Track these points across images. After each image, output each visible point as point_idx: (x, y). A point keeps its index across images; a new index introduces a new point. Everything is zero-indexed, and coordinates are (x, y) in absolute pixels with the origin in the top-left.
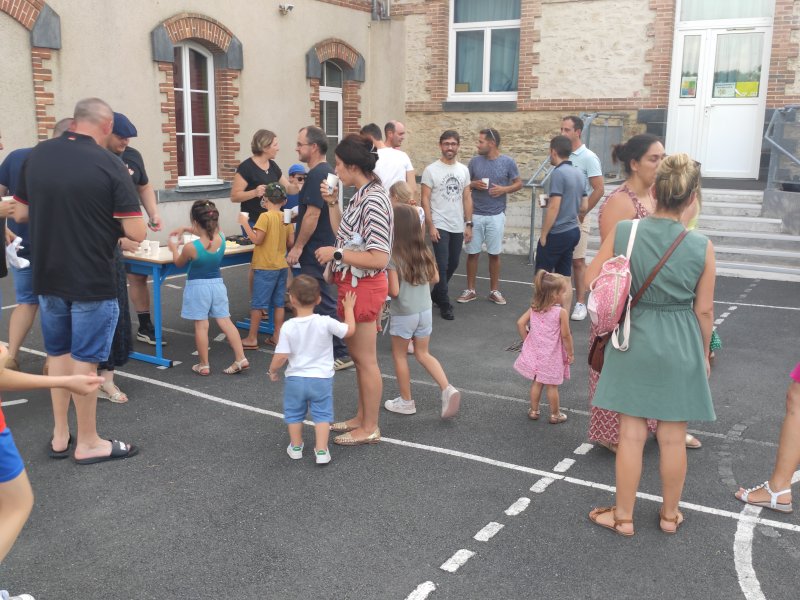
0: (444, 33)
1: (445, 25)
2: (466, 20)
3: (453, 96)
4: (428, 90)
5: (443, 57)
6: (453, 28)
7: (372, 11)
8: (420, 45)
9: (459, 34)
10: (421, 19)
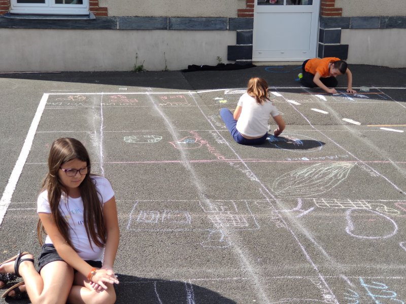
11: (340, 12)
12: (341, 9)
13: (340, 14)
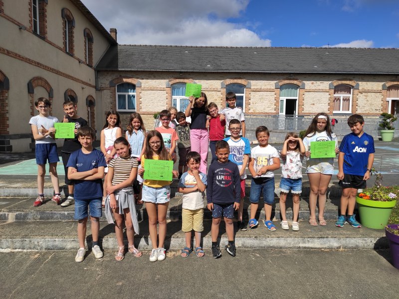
0: (115, 95)
1: (115, 92)
2: (120, 92)
3: (118, 110)
4: (111, 108)
5: (115, 101)
6: (117, 94)
7: (96, 88)
8: (109, 97)
9: (119, 95)
10: (109, 91)
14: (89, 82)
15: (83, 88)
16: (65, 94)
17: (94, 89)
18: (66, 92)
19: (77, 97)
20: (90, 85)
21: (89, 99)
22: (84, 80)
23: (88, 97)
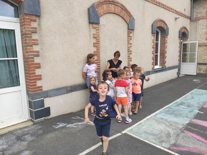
4: (206, 39)
10: (205, 20)
11: (41, 88)
12: (41, 87)
13: (42, 90)
14: (183, 12)
15: (176, 19)
16: (152, 25)
17: (189, 20)
18: (154, 23)
19: (168, 29)
20: (184, 16)
21: (183, 31)
22: (178, 10)
23: (182, 28)
